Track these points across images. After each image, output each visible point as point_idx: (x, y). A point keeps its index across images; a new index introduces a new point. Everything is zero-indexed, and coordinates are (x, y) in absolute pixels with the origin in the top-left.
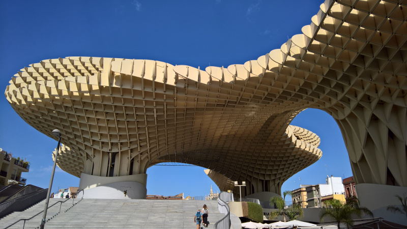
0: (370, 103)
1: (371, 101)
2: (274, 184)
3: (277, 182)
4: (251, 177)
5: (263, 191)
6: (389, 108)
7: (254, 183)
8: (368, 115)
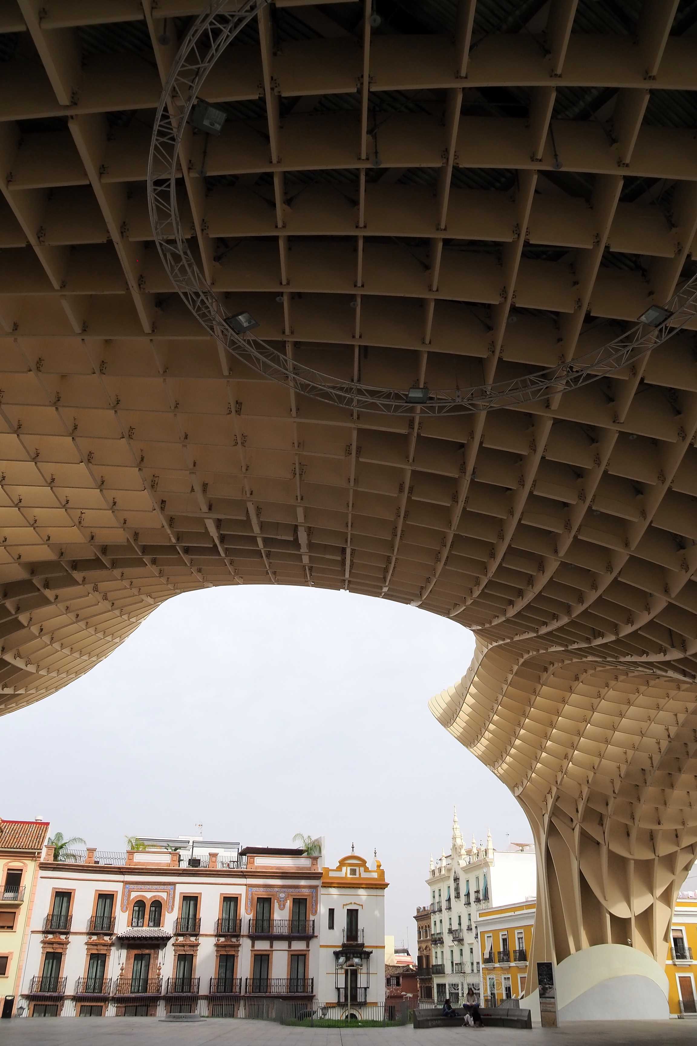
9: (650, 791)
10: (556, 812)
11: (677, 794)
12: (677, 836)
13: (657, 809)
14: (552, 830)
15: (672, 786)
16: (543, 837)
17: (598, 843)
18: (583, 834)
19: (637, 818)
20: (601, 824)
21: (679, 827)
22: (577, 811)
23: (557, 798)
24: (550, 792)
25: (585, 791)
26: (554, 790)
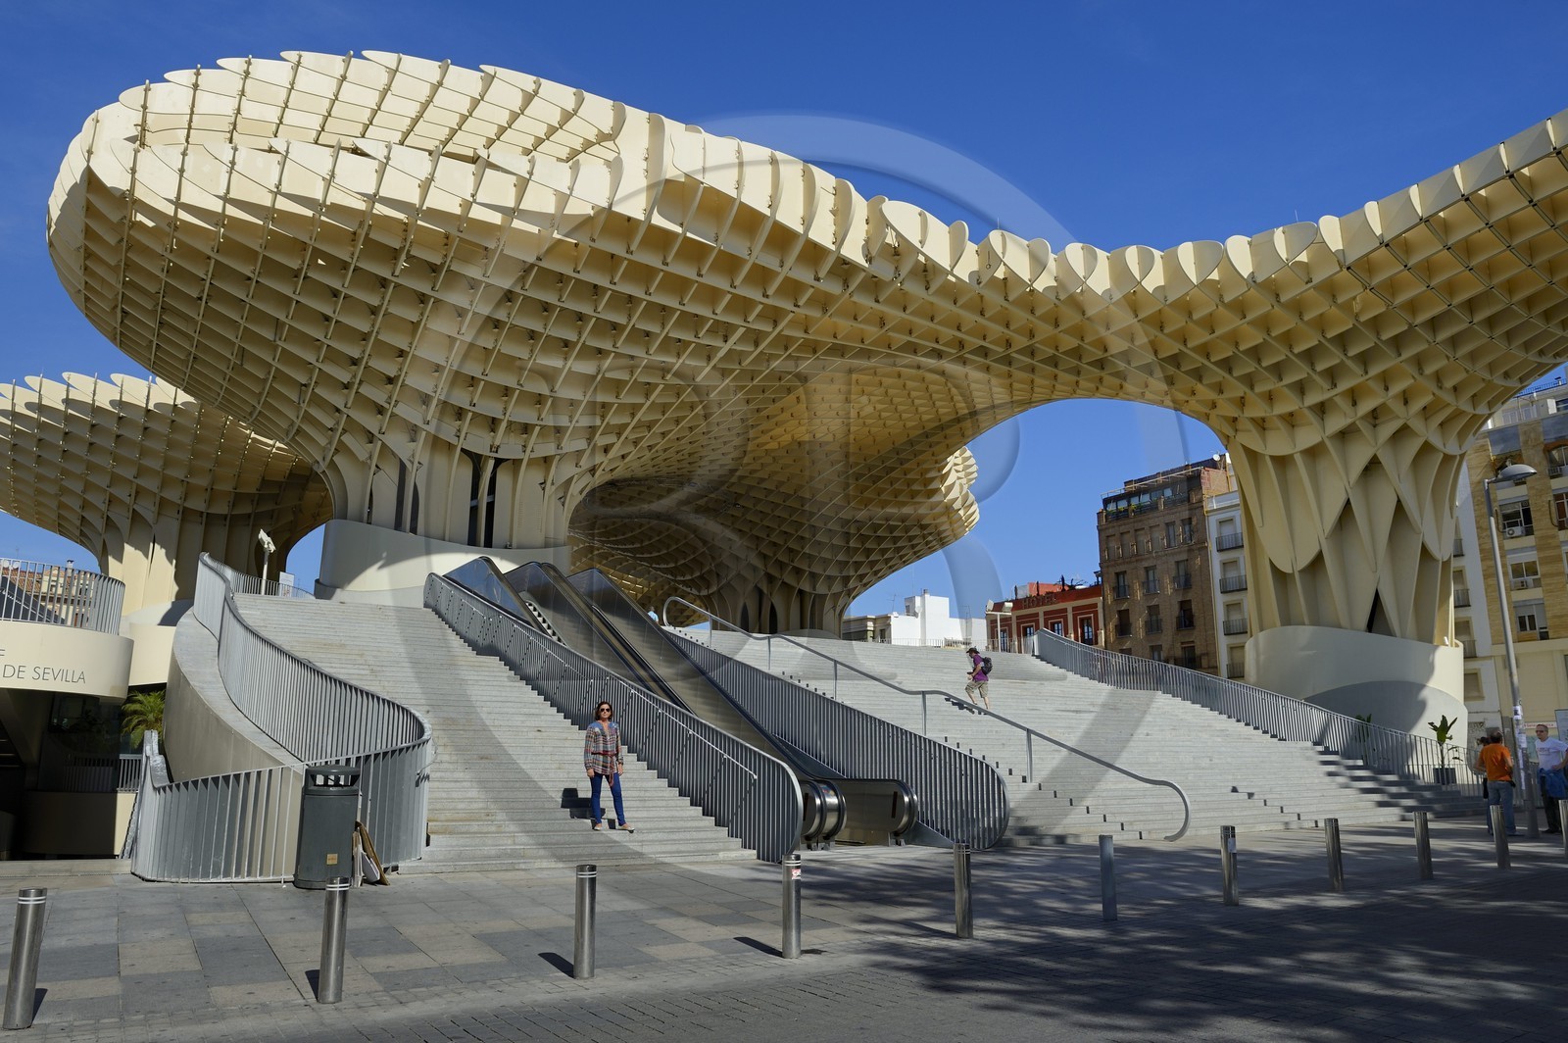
0: (1375, 426)
1: (1377, 422)
2: (834, 608)
3: (841, 603)
6: (1413, 447)
8: (1360, 457)
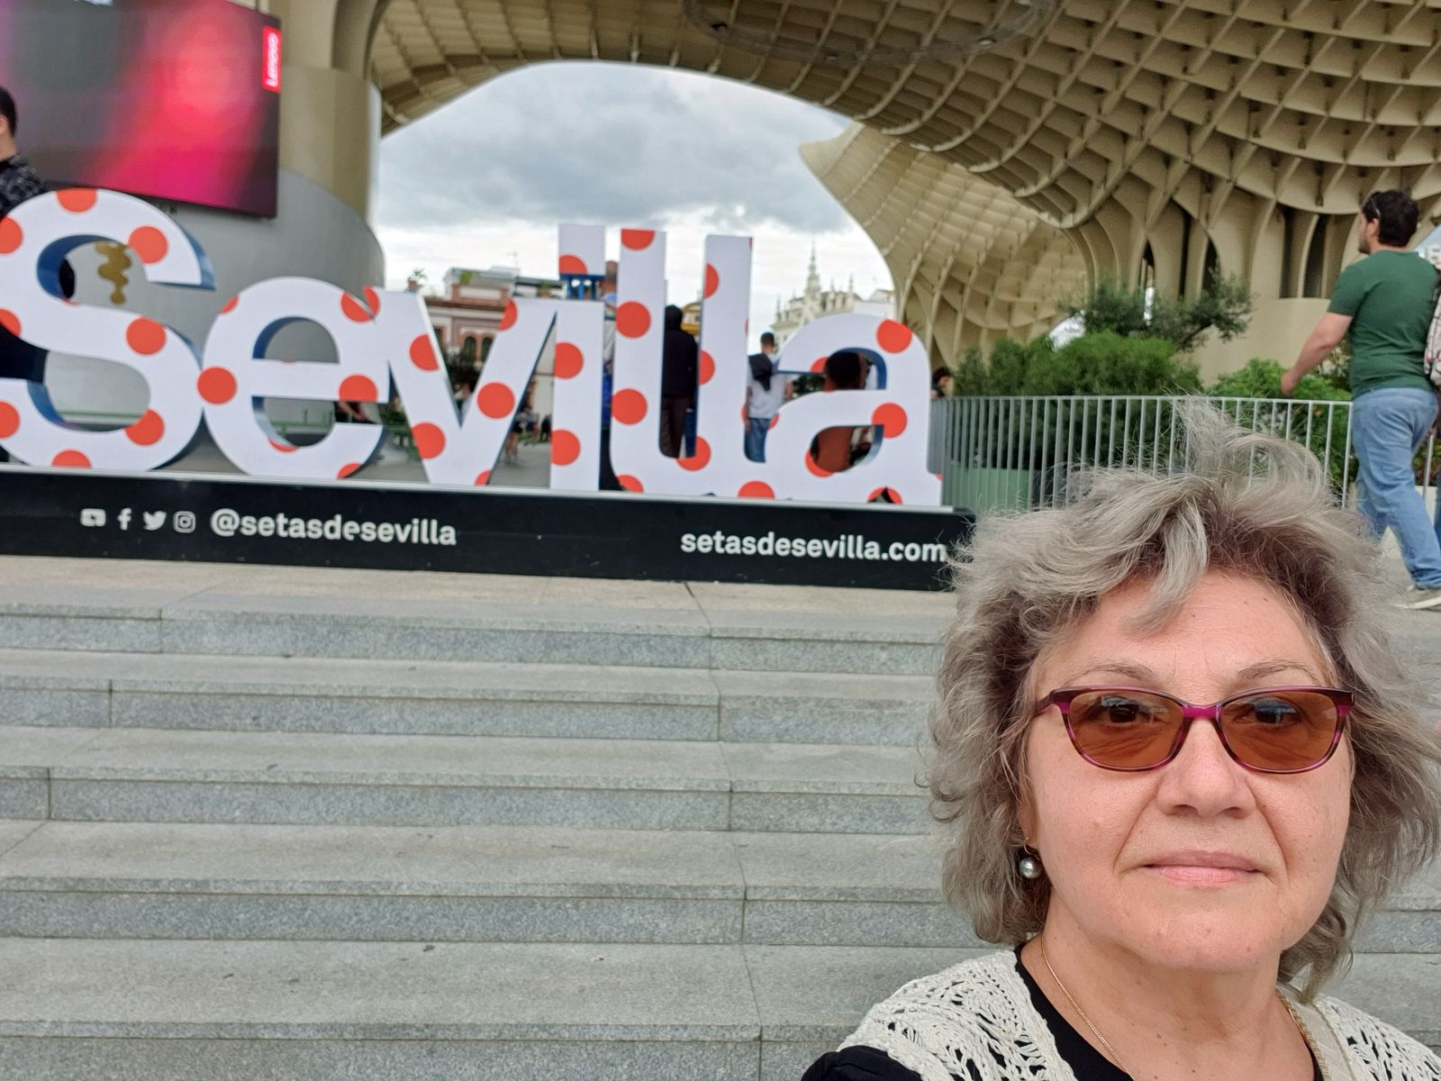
4: (1208, 182)
5: (1286, 291)
7: (1223, 233)
9: (1013, 267)
10: (919, 277)
11: (1041, 270)
12: (1035, 308)
13: (1019, 284)
14: (912, 294)
15: (1036, 262)
16: (903, 300)
17: (956, 311)
18: (943, 302)
19: (997, 287)
20: (962, 292)
21: (1038, 300)
22: (939, 278)
23: (922, 264)
24: (915, 257)
25: (950, 260)
26: (920, 257)
